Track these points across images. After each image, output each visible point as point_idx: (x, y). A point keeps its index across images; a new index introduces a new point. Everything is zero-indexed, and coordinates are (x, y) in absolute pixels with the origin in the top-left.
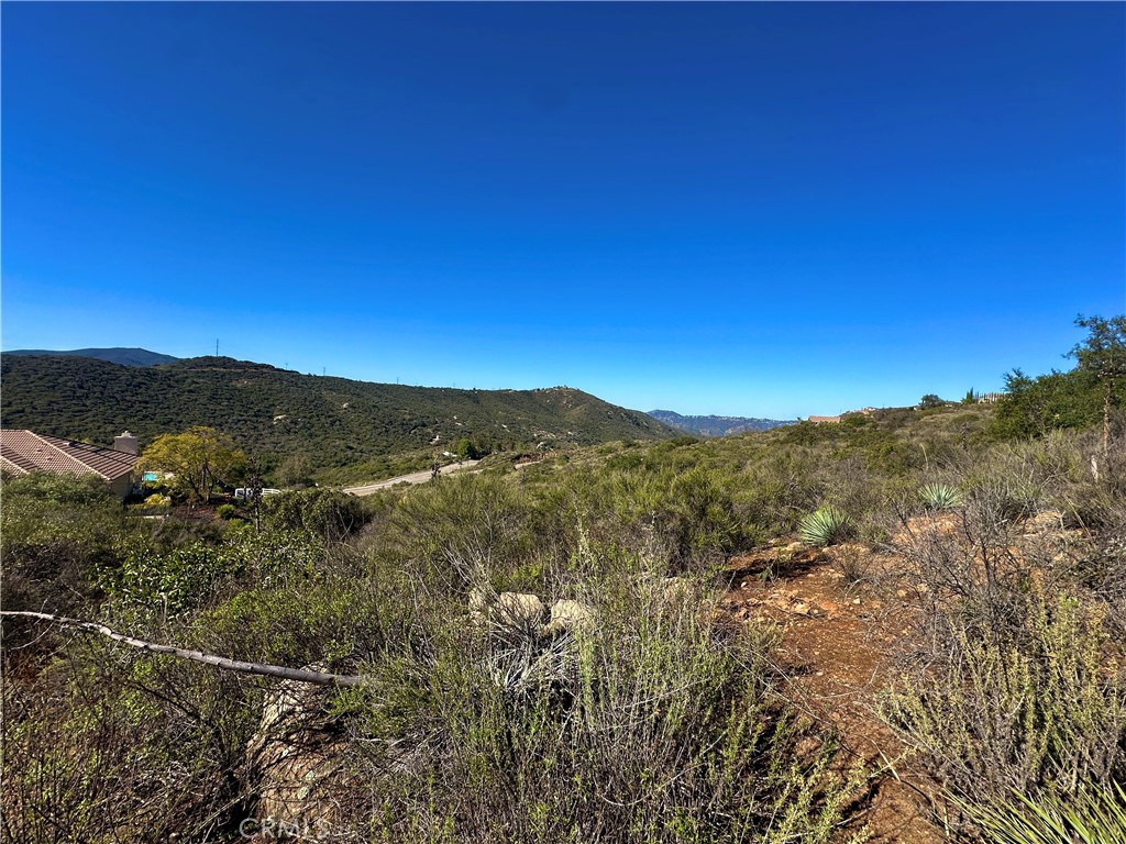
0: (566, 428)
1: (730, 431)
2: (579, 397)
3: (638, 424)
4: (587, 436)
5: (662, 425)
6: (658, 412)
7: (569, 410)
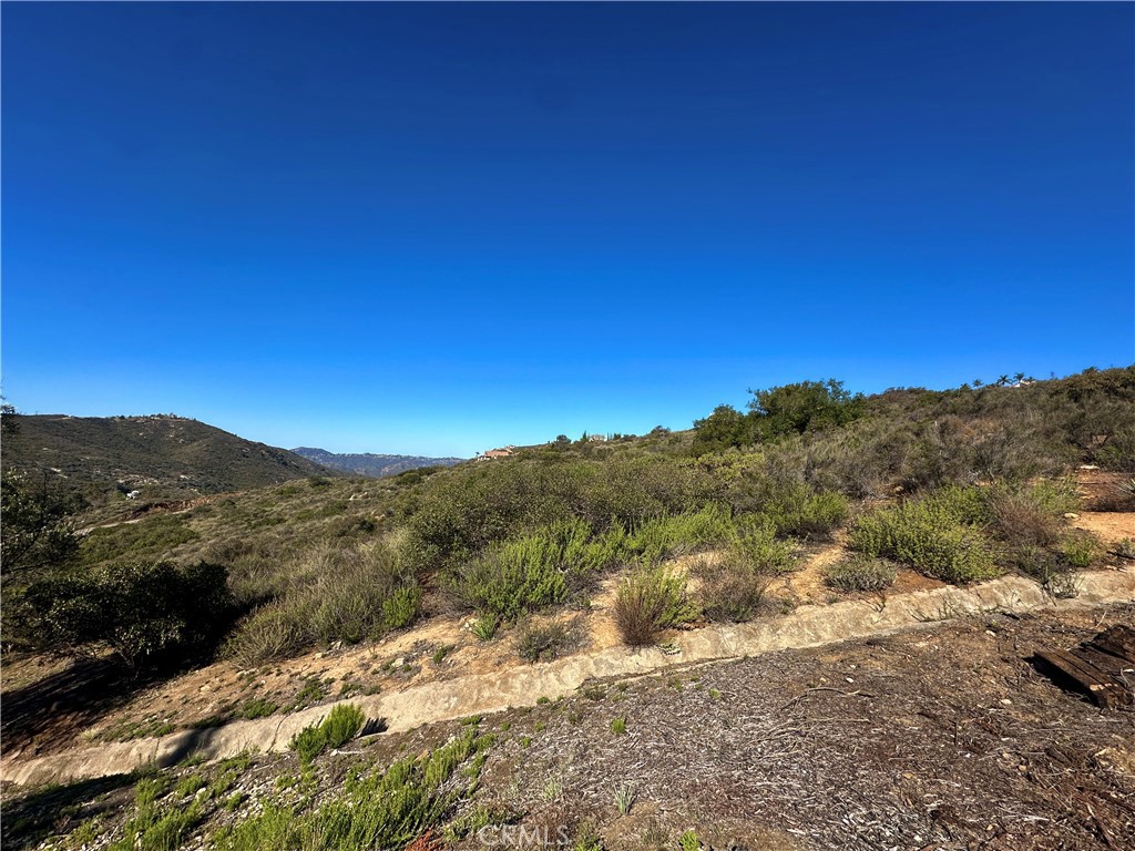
0: (175, 470)
1: (387, 469)
2: (195, 429)
3: (285, 464)
4: (211, 480)
5: (313, 464)
6: (303, 450)
7: (181, 446)
